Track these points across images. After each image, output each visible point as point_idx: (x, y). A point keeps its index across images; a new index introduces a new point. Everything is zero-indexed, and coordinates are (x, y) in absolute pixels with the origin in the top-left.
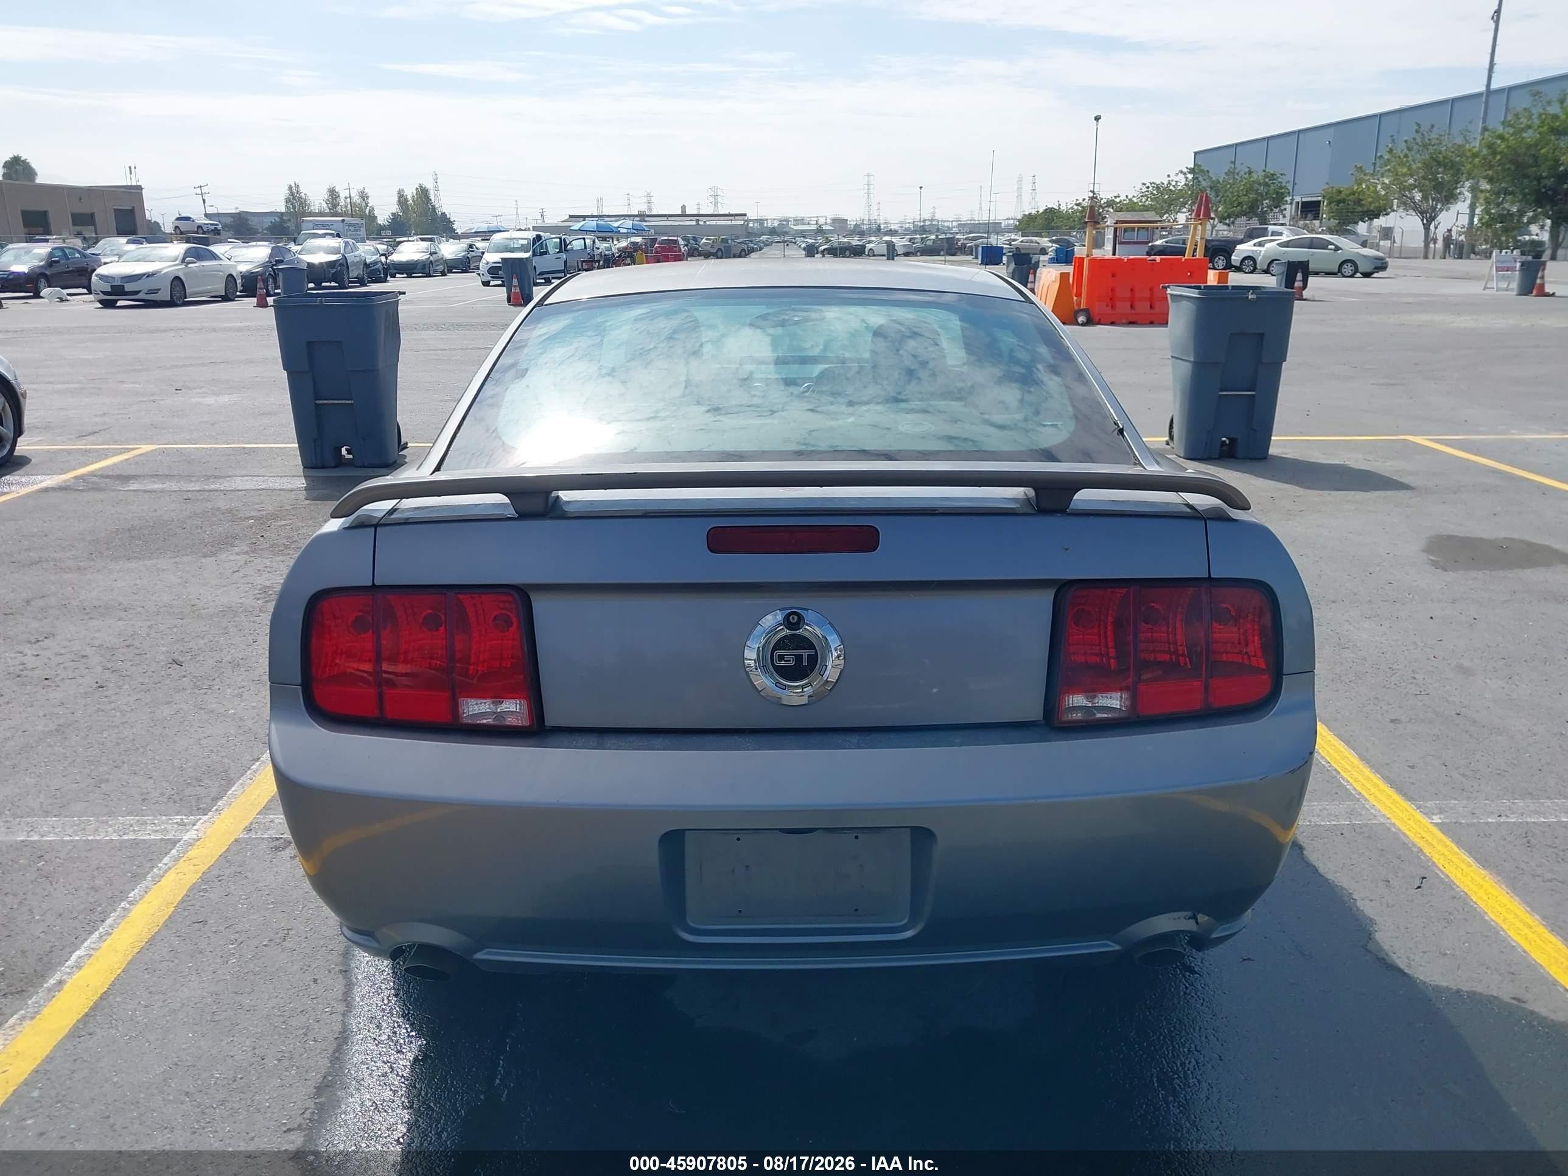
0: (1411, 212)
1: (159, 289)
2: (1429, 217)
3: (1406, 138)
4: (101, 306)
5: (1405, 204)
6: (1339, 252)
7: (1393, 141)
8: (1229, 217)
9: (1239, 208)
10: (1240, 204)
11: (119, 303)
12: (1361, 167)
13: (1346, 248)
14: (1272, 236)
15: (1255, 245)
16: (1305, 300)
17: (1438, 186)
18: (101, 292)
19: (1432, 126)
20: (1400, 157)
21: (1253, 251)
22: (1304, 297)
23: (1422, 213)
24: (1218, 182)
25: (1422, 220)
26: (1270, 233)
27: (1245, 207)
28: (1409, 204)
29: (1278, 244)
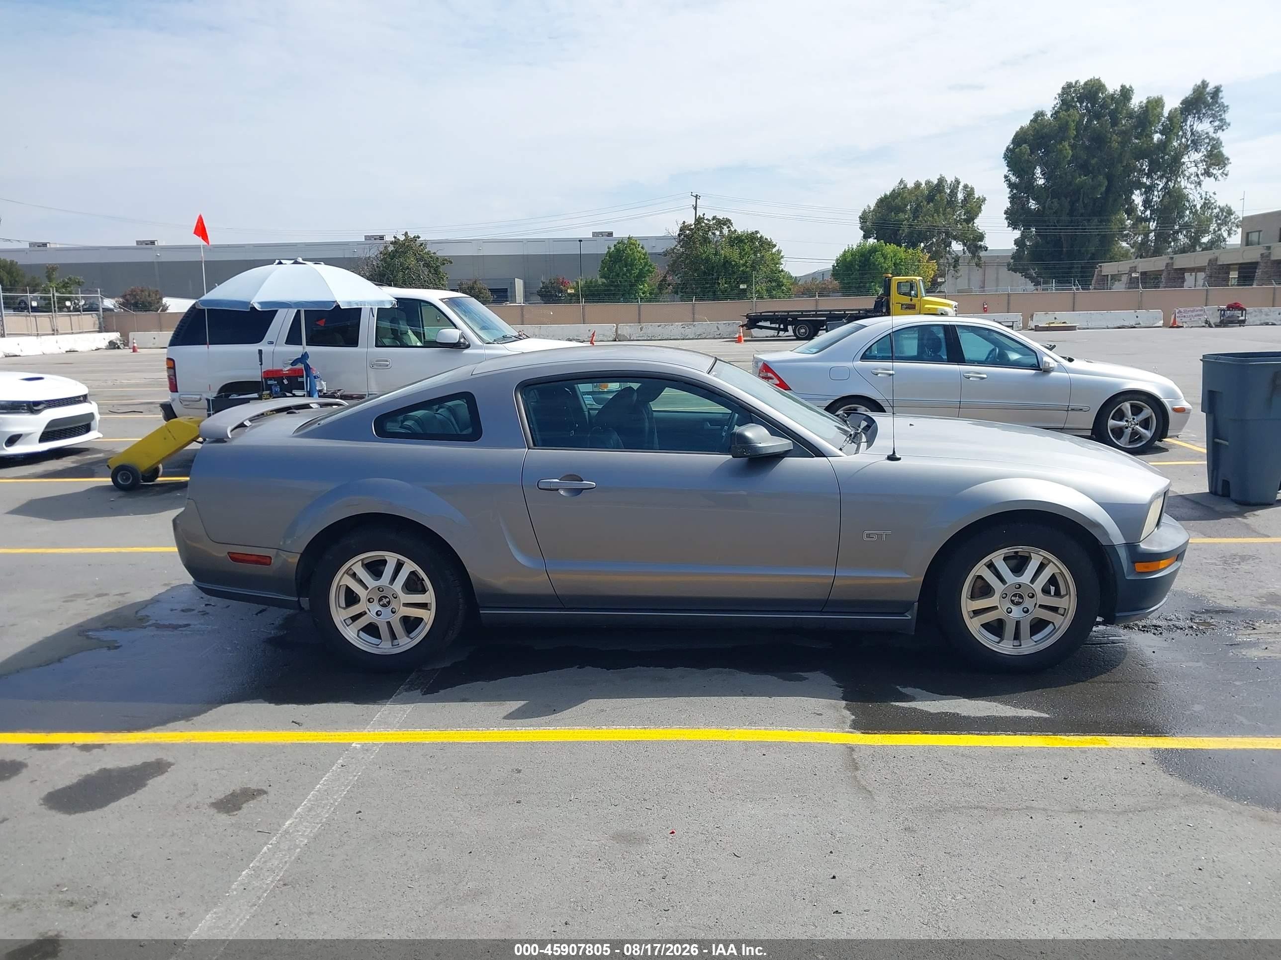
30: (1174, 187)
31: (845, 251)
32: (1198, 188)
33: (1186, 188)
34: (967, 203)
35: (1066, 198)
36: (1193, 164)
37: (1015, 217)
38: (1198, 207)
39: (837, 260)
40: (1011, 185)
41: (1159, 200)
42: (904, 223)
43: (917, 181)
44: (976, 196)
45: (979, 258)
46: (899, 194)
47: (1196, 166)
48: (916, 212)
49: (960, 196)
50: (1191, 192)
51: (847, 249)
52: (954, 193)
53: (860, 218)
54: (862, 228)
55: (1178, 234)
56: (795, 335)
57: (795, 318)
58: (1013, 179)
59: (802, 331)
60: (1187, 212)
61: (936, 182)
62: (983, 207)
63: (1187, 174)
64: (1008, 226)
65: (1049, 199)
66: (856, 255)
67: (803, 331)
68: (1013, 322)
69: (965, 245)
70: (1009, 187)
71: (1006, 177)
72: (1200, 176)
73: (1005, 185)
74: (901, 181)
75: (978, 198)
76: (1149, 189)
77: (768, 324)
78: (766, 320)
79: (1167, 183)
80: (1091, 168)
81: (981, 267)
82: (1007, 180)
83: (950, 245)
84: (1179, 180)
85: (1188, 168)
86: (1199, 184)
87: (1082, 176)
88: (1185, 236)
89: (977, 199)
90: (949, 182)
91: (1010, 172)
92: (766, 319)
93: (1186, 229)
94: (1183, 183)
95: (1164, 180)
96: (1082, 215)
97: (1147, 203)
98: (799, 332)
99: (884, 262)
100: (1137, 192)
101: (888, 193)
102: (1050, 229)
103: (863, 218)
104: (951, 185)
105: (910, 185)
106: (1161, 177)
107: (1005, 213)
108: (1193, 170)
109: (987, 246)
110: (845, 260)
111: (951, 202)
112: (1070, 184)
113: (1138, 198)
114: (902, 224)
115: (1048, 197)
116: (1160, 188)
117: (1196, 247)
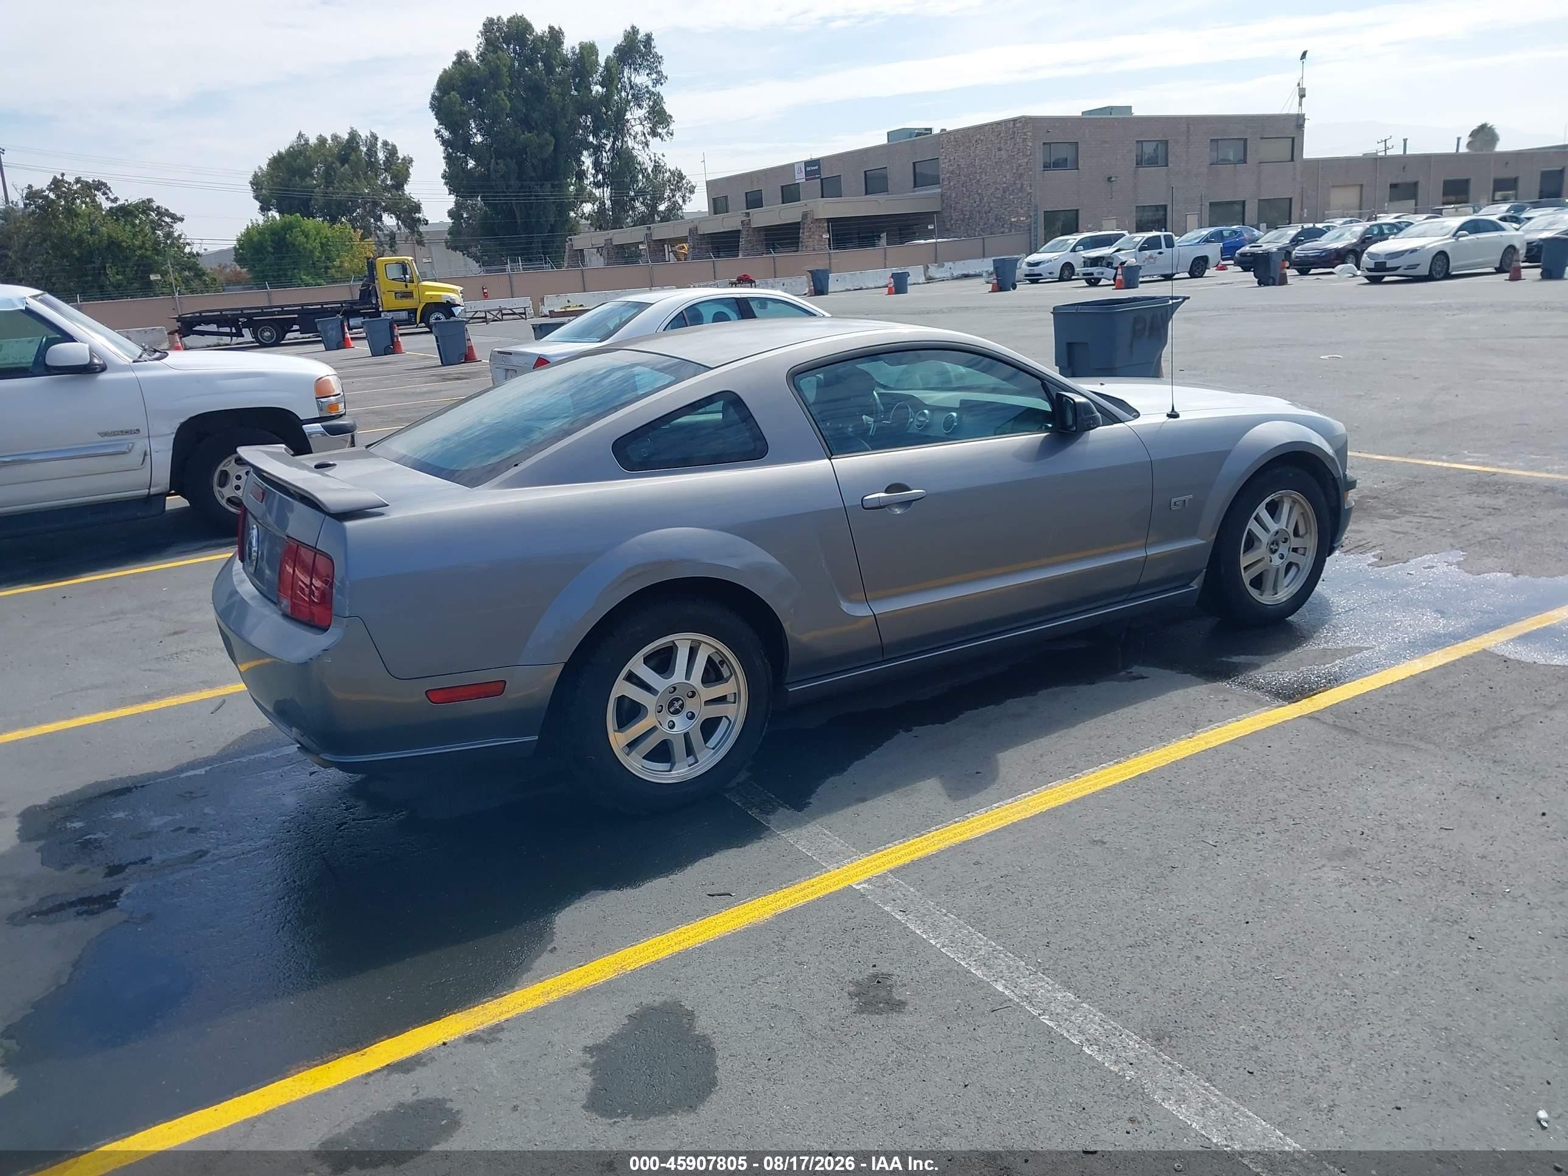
1: (1418, 265)
4: (1367, 281)
11: (1386, 279)
18: (1367, 269)
30: (622, 146)
31: (248, 228)
32: (646, 148)
33: (633, 148)
34: (391, 165)
35: (512, 158)
36: (638, 122)
37: (456, 179)
38: (650, 170)
39: (238, 240)
40: (445, 142)
41: (609, 162)
42: (315, 190)
43: (321, 135)
44: (401, 157)
45: (420, 234)
46: (300, 153)
47: (641, 124)
48: (329, 177)
49: (381, 156)
50: (639, 153)
51: (250, 225)
52: (372, 151)
53: (252, 183)
54: (256, 198)
55: (634, 201)
56: (258, 341)
57: (250, 317)
58: (446, 134)
59: (265, 334)
60: (640, 176)
61: (346, 137)
62: (411, 170)
63: (633, 133)
64: (450, 194)
65: (493, 160)
66: (265, 233)
67: (267, 334)
68: (525, 308)
69: (398, 218)
70: (443, 144)
71: (437, 132)
72: (647, 135)
73: (437, 143)
74: (300, 135)
75: (404, 159)
76: (598, 149)
77: (213, 328)
78: (208, 323)
79: (614, 143)
80: (533, 124)
81: (424, 246)
82: (439, 136)
83: (380, 218)
84: (625, 139)
85: (632, 126)
86: (647, 144)
87: (526, 133)
88: (642, 203)
89: (402, 160)
90: (363, 137)
91: (441, 126)
92: (208, 321)
93: (641, 195)
94: (630, 143)
95: (611, 139)
96: (532, 180)
97: (597, 165)
98: (263, 339)
99: (307, 242)
100: (585, 153)
101: (283, 150)
102: (499, 196)
103: (257, 183)
104: (366, 142)
105: (313, 141)
106: (607, 136)
107: (443, 178)
108: (638, 128)
109: (427, 219)
110: (251, 240)
111: (372, 163)
112: (514, 141)
113: (587, 161)
114: (313, 192)
115: (492, 158)
116: (608, 148)
117: (654, 216)
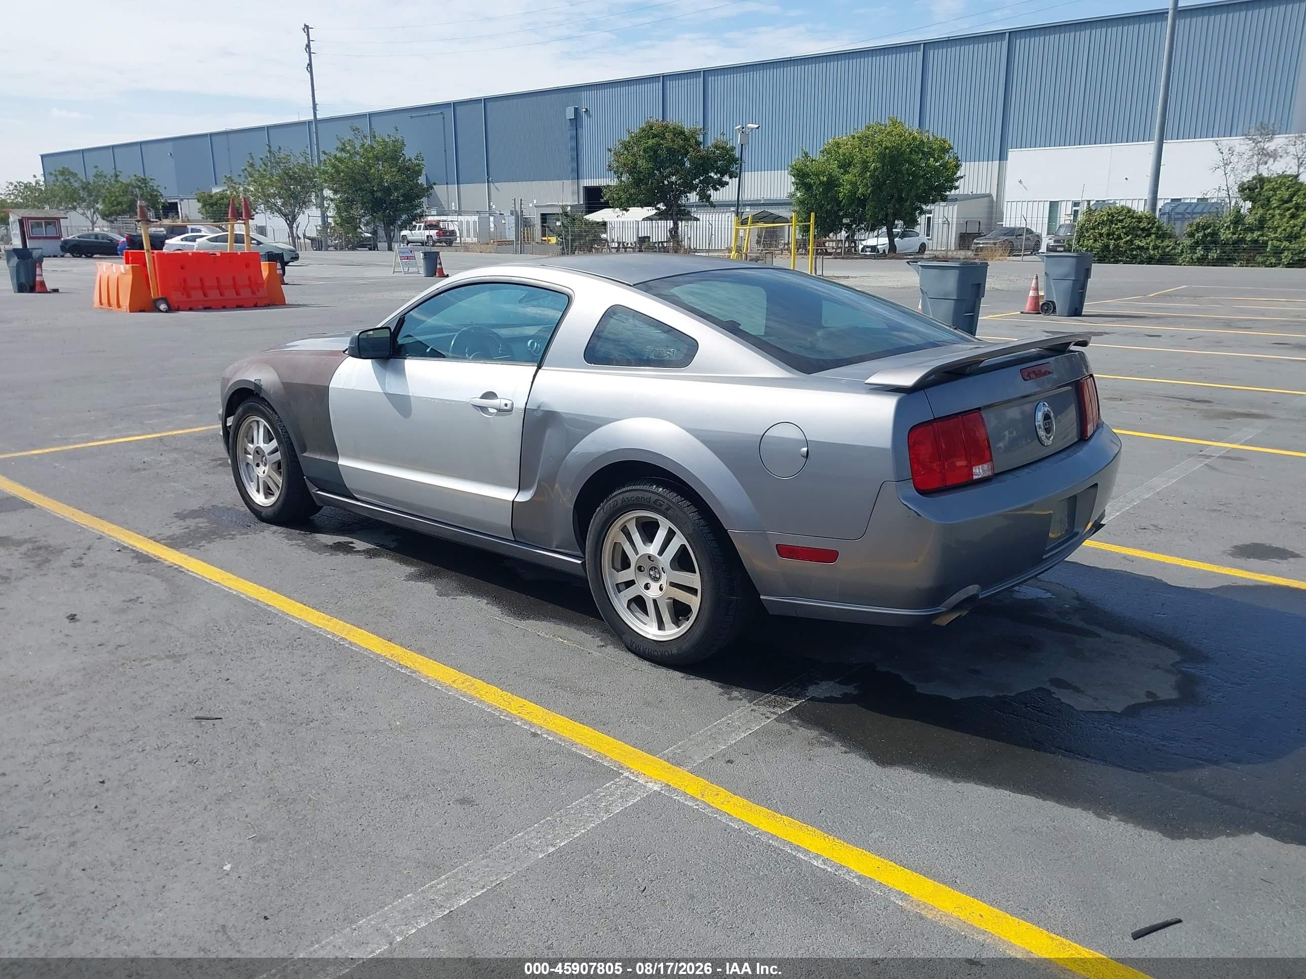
0: (276, 214)
2: (291, 220)
3: (262, 157)
5: (271, 208)
6: (261, 245)
7: (252, 157)
8: (111, 214)
9: (119, 207)
10: (119, 203)
12: (230, 177)
13: (266, 242)
14: (192, 232)
15: (182, 240)
16: (287, 284)
17: (294, 196)
19: (280, 148)
20: (259, 171)
21: (182, 245)
22: (286, 282)
23: (285, 216)
24: (89, 183)
25: (286, 222)
26: (190, 231)
27: (124, 206)
28: (272, 208)
29: (208, 239)
